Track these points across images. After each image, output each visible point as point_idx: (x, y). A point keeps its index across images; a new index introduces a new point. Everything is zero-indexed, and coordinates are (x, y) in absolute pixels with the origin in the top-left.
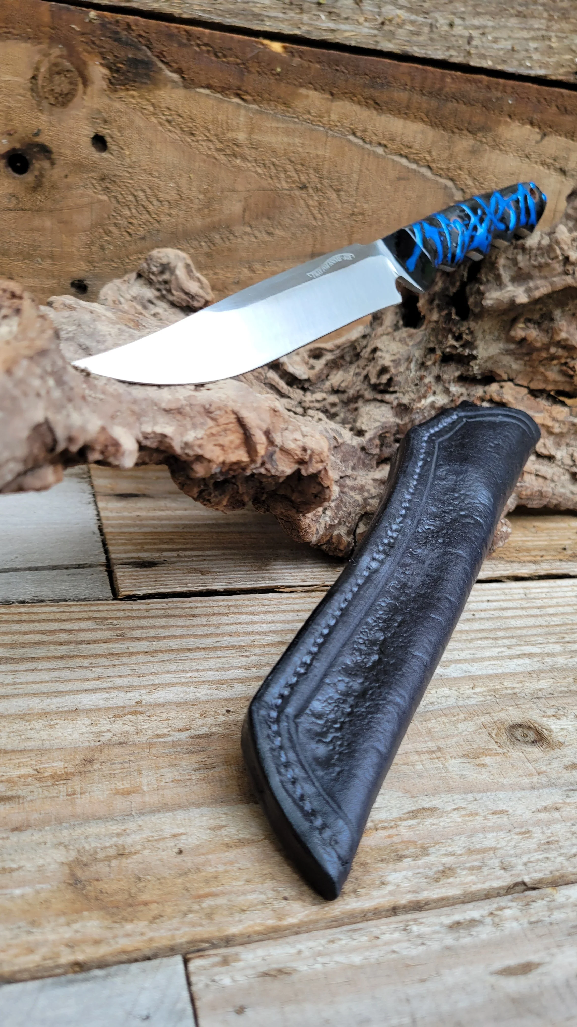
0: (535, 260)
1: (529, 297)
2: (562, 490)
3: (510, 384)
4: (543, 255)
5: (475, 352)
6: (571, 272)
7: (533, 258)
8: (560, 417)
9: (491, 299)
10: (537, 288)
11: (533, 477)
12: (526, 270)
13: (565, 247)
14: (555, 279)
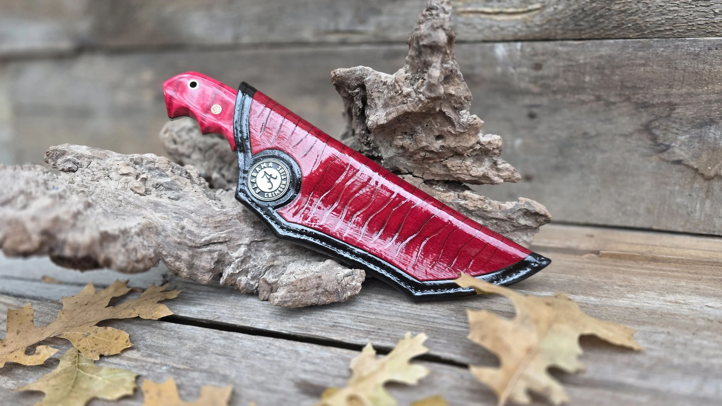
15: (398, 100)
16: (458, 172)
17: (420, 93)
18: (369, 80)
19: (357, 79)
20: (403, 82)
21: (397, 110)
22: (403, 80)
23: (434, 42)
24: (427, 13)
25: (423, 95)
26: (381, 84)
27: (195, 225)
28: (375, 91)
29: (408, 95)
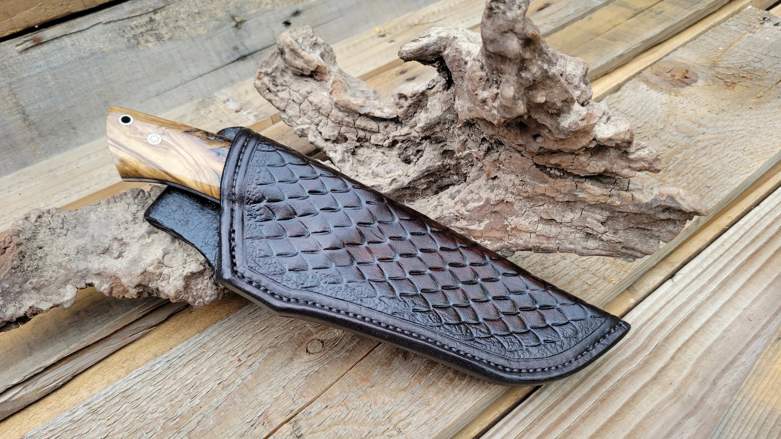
16: (570, 167)
17: (495, 108)
18: (448, 55)
19: (433, 55)
20: (478, 82)
21: (477, 111)
25: (497, 112)
26: (463, 63)
28: (456, 71)
29: (484, 101)
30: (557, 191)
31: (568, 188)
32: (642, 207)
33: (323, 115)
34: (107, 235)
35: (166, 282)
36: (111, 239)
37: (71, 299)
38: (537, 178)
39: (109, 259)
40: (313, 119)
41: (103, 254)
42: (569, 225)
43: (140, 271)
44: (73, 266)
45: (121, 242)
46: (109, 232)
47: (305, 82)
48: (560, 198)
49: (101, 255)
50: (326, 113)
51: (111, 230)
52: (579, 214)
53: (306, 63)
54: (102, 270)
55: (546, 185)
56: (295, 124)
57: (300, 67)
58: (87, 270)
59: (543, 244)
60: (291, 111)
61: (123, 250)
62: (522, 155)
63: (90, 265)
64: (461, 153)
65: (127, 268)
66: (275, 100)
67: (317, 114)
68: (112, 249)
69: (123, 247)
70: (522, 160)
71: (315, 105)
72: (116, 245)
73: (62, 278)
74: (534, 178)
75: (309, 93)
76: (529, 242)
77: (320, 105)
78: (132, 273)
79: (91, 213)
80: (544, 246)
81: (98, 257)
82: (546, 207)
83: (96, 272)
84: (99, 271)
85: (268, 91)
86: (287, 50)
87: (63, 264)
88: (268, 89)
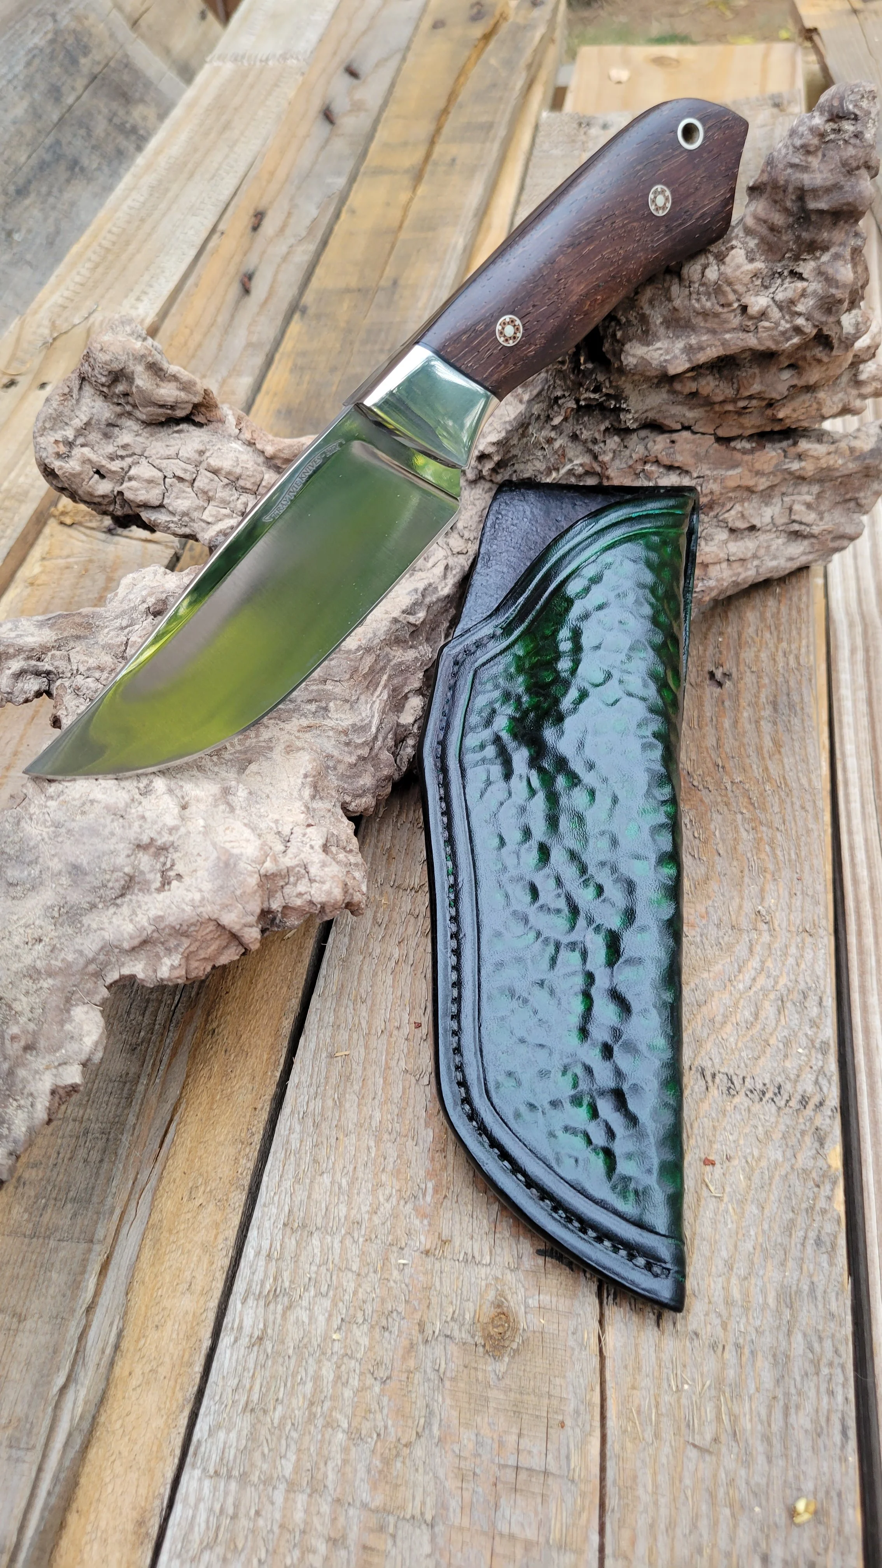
0: (698, 300)
1: (690, 360)
2: (774, 563)
3: (686, 434)
4: (708, 294)
5: (624, 406)
6: (752, 328)
7: (694, 296)
8: (768, 468)
9: (634, 356)
10: (701, 348)
11: (724, 565)
12: (683, 314)
13: (740, 288)
14: (728, 336)
15: (726, 321)
17: (799, 314)
20: (746, 285)
21: (724, 343)
22: (747, 279)
23: (849, 204)
24: (829, 126)
25: (807, 320)
27: (348, 706)
29: (761, 314)
30: (759, 473)
31: (774, 461)
32: (865, 459)
33: (245, 490)
34: (112, 848)
35: (305, 881)
36: (130, 852)
37: (100, 1037)
38: (722, 464)
39: (147, 898)
40: (232, 505)
41: (122, 895)
42: (768, 528)
43: (253, 881)
44: (70, 957)
45: (153, 850)
46: (114, 840)
47: (176, 435)
48: (763, 483)
49: (119, 901)
50: (254, 483)
51: (113, 834)
52: (779, 505)
53: (183, 389)
54: (150, 929)
55: (739, 470)
56: (203, 525)
57: (170, 400)
58: (108, 948)
59: (739, 574)
60: (179, 501)
61: (164, 864)
62: (694, 433)
63: (109, 935)
64: (554, 474)
65: (222, 887)
66: (129, 489)
67: (236, 495)
68: (142, 873)
69: (162, 859)
70: (694, 441)
71: (229, 473)
72: (145, 861)
73: (55, 1000)
74: (718, 464)
75: (201, 453)
76: (722, 579)
77: (238, 470)
78: (238, 893)
79: (23, 824)
80: (742, 577)
81: (112, 910)
82: (740, 509)
83: (136, 942)
84: (145, 934)
85: (96, 476)
86: (139, 369)
87: (39, 964)
88: (98, 472)
